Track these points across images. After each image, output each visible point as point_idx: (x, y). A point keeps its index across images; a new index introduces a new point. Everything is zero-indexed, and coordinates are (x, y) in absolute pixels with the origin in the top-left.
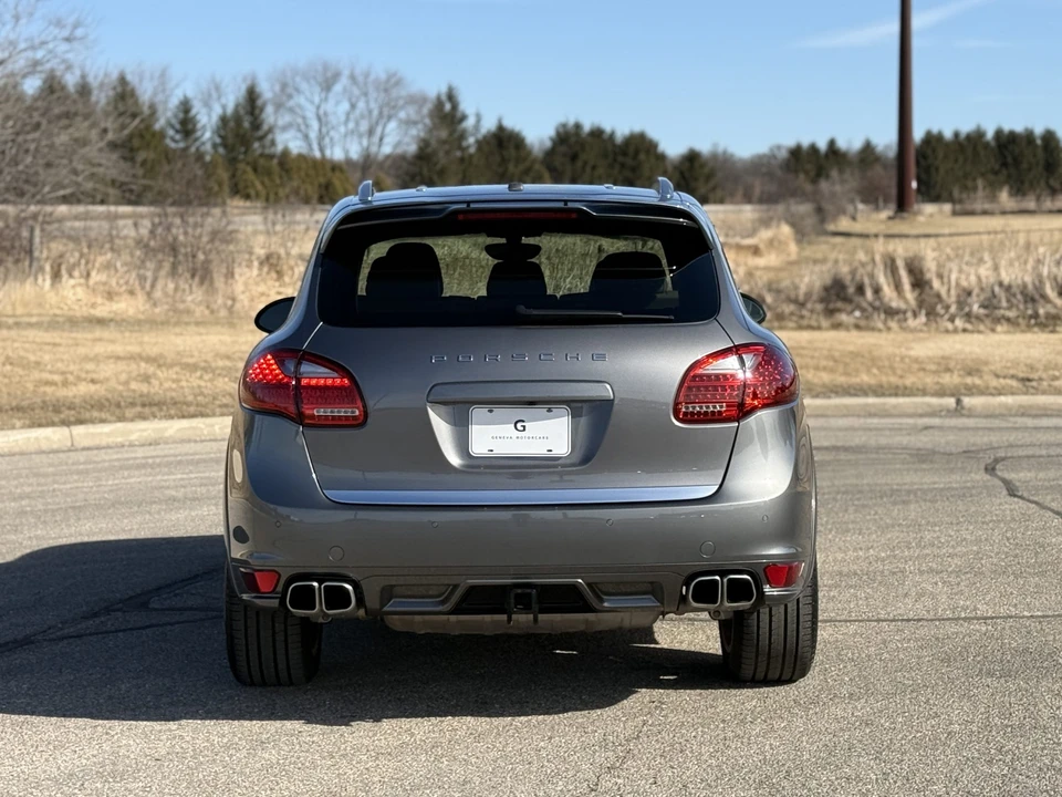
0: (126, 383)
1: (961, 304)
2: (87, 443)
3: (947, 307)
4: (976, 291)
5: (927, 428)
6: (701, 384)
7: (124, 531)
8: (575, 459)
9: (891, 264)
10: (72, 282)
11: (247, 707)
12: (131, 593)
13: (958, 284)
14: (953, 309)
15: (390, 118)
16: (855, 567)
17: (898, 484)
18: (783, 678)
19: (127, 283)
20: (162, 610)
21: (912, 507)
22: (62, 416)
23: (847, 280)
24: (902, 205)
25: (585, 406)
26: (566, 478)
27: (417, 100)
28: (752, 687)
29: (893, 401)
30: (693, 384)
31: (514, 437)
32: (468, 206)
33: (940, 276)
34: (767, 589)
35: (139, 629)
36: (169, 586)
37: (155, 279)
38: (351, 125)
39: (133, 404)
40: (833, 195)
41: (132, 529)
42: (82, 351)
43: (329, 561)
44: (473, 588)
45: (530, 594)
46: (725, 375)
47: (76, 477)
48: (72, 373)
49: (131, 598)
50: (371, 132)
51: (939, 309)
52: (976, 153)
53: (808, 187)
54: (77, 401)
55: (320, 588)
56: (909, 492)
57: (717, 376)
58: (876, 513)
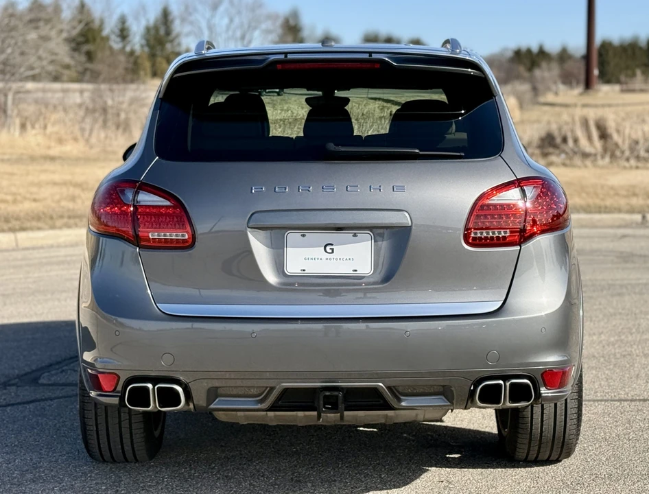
0: (59, 201)
1: (632, 150)
2: (27, 244)
3: (623, 152)
4: (641, 141)
5: (624, 236)
6: (487, 212)
7: (36, 314)
8: (378, 278)
9: (585, 123)
10: (34, 132)
11: (97, 484)
12: (27, 369)
13: (630, 137)
14: (627, 153)
15: (255, 28)
16: (593, 350)
17: (612, 280)
18: (551, 459)
19: (72, 133)
20: (49, 385)
21: (627, 298)
22: (10, 225)
23: (556, 133)
24: (588, 85)
25: (386, 232)
26: (368, 295)
27: (272, 17)
28: (525, 467)
29: (597, 217)
30: (481, 213)
31: (324, 258)
32: (286, 56)
33: (618, 131)
34: (544, 391)
35: (24, 403)
36: (58, 363)
37: (91, 130)
38: (230, 33)
39: (61, 217)
40: (543, 79)
41: (43, 313)
42: (30, 178)
43: (162, 366)
44: (286, 390)
45: (337, 396)
46: (508, 205)
47: (12, 271)
48: (20, 194)
49: (25, 374)
50: (243, 38)
51: (618, 153)
52: (634, 53)
53: (526, 74)
54: (22, 215)
55: (154, 388)
56: (621, 286)
57: (502, 205)
58: (600, 304)
